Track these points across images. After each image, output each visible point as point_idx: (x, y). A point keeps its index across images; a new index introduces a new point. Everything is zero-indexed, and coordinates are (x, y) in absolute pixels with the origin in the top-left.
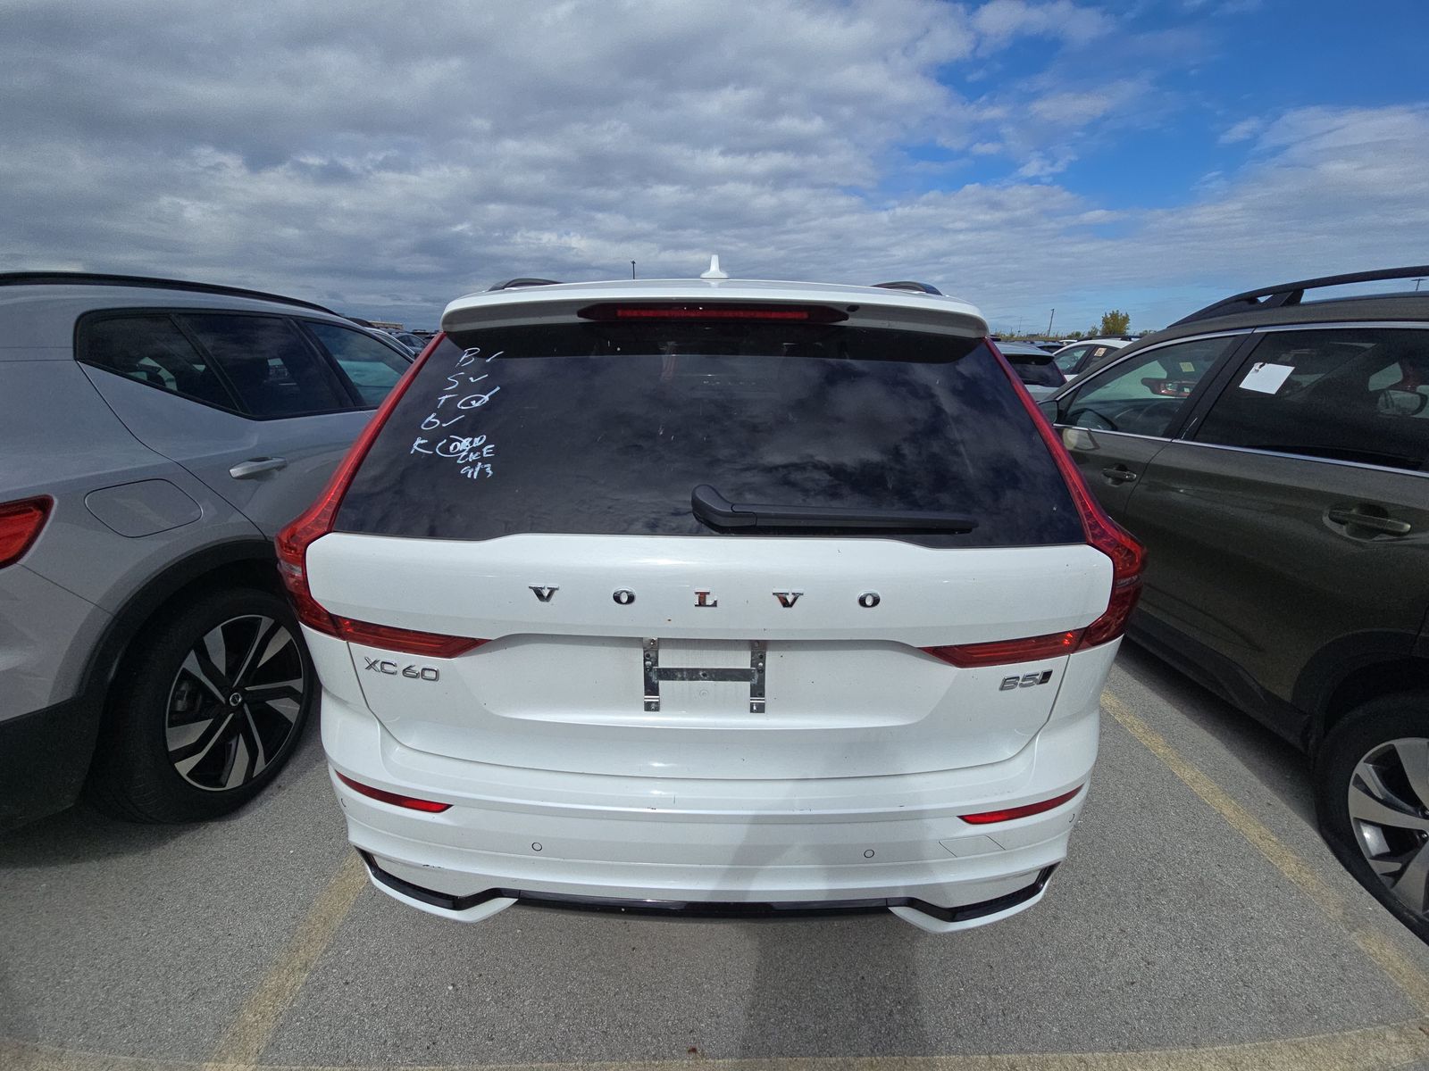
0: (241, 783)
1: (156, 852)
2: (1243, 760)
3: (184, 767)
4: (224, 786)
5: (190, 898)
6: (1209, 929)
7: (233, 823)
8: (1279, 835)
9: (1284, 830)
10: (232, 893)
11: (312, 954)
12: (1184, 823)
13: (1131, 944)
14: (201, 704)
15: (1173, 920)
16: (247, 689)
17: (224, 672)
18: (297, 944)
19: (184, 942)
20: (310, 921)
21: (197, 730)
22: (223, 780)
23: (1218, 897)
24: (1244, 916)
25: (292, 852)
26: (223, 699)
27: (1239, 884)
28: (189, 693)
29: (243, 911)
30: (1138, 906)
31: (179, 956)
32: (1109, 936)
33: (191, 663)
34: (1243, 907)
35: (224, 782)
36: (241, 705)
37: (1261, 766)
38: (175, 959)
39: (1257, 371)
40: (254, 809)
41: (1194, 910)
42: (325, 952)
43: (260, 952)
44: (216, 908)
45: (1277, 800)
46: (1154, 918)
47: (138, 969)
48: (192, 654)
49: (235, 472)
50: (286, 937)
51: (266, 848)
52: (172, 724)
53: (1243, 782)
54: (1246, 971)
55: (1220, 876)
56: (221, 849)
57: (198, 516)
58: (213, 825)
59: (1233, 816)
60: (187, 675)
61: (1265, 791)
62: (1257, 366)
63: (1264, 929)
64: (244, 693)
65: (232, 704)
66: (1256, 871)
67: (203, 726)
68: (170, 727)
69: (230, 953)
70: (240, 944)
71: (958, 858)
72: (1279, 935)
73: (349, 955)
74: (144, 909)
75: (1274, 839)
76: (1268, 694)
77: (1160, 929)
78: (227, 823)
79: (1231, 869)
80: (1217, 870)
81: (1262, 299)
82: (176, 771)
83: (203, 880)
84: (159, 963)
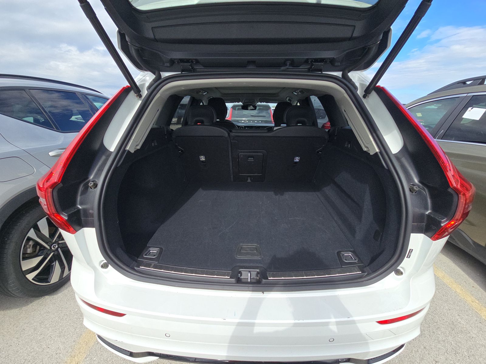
0: (58, 281)
1: (24, 308)
2: (461, 268)
3: (30, 277)
4: (50, 282)
5: (35, 330)
6: (458, 344)
7: (54, 296)
8: (478, 300)
9: (480, 298)
10: (51, 328)
11: (80, 359)
12: (443, 296)
13: (429, 354)
14: (38, 250)
15: (444, 341)
16: (59, 242)
17: (48, 237)
18: (74, 354)
19: (31, 350)
20: (81, 343)
21: (35, 261)
22: (49, 280)
23: (460, 329)
24: (470, 337)
25: (76, 310)
26: (48, 248)
27: (467, 323)
28: (33, 246)
29: (54, 337)
30: (430, 336)
31: (29, 355)
32: (420, 350)
33: (32, 234)
34: (469, 333)
35: (50, 281)
36: (57, 249)
37: (468, 270)
38: (27, 356)
39: (470, 111)
40: (63, 290)
41: (451, 336)
42: (86, 358)
43: (59, 356)
44: (44, 335)
45: (476, 285)
46: (436, 341)
47: (15, 360)
48: (32, 230)
49: (51, 154)
50: (70, 350)
51: (66, 308)
52: (24, 259)
53: (462, 278)
54: (472, 360)
55: (460, 320)
56: (49, 308)
57: (33, 172)
58: (47, 297)
59: (461, 292)
60: (29, 239)
61: (471, 281)
62: (470, 109)
63: (477, 342)
64: (59, 244)
65: (53, 248)
66: (472, 316)
67: (39, 259)
68: (22, 260)
69: (48, 356)
70: (52, 352)
71: (374, 340)
72: (482, 343)
73: (95, 360)
74: (18, 333)
75: (477, 302)
76: (475, 243)
77: (439, 346)
78: (52, 296)
79: (463, 316)
80: (458, 317)
81: (468, 83)
82: (26, 278)
83: (40, 322)
84: (22, 357)
